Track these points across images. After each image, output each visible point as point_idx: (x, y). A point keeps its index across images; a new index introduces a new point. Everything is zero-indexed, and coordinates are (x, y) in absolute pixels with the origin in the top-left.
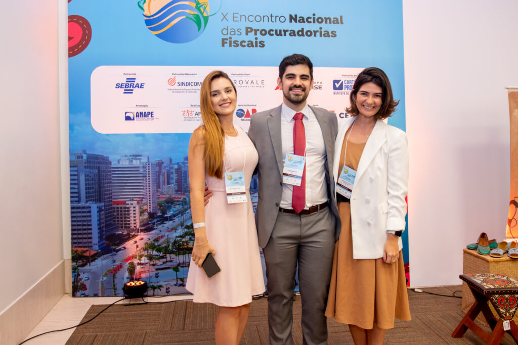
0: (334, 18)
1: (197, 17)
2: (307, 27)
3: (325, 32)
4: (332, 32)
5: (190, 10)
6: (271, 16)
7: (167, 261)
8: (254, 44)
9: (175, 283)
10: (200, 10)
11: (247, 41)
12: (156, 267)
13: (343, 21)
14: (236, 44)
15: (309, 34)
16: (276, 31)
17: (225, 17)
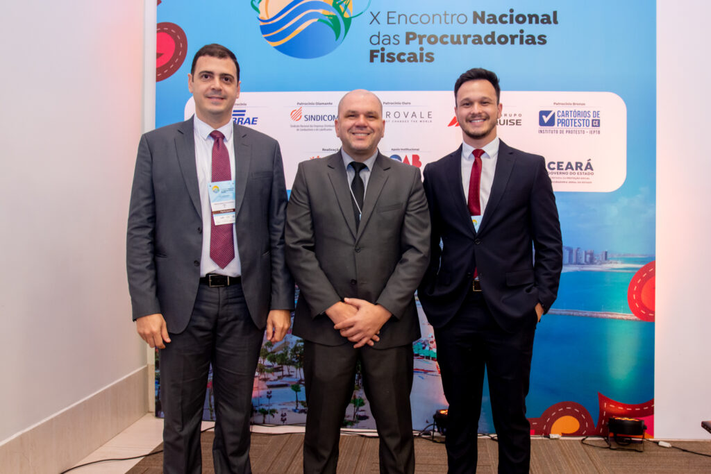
0: (543, 16)
1: (335, 19)
2: (499, 29)
3: (528, 36)
4: (540, 37)
5: (324, 9)
6: (445, 15)
7: (283, 376)
8: (418, 58)
9: (295, 408)
10: (339, 10)
11: (407, 52)
12: (269, 383)
13: (558, 20)
14: (391, 58)
15: (503, 40)
16: (452, 37)
17: (375, 18)
